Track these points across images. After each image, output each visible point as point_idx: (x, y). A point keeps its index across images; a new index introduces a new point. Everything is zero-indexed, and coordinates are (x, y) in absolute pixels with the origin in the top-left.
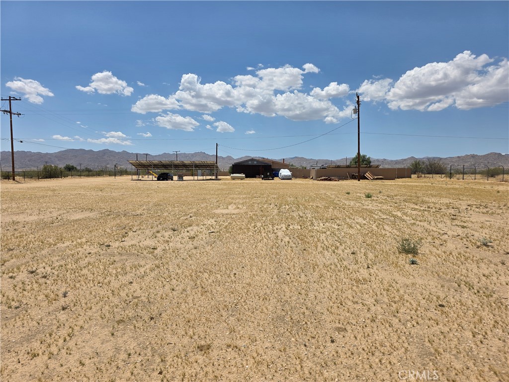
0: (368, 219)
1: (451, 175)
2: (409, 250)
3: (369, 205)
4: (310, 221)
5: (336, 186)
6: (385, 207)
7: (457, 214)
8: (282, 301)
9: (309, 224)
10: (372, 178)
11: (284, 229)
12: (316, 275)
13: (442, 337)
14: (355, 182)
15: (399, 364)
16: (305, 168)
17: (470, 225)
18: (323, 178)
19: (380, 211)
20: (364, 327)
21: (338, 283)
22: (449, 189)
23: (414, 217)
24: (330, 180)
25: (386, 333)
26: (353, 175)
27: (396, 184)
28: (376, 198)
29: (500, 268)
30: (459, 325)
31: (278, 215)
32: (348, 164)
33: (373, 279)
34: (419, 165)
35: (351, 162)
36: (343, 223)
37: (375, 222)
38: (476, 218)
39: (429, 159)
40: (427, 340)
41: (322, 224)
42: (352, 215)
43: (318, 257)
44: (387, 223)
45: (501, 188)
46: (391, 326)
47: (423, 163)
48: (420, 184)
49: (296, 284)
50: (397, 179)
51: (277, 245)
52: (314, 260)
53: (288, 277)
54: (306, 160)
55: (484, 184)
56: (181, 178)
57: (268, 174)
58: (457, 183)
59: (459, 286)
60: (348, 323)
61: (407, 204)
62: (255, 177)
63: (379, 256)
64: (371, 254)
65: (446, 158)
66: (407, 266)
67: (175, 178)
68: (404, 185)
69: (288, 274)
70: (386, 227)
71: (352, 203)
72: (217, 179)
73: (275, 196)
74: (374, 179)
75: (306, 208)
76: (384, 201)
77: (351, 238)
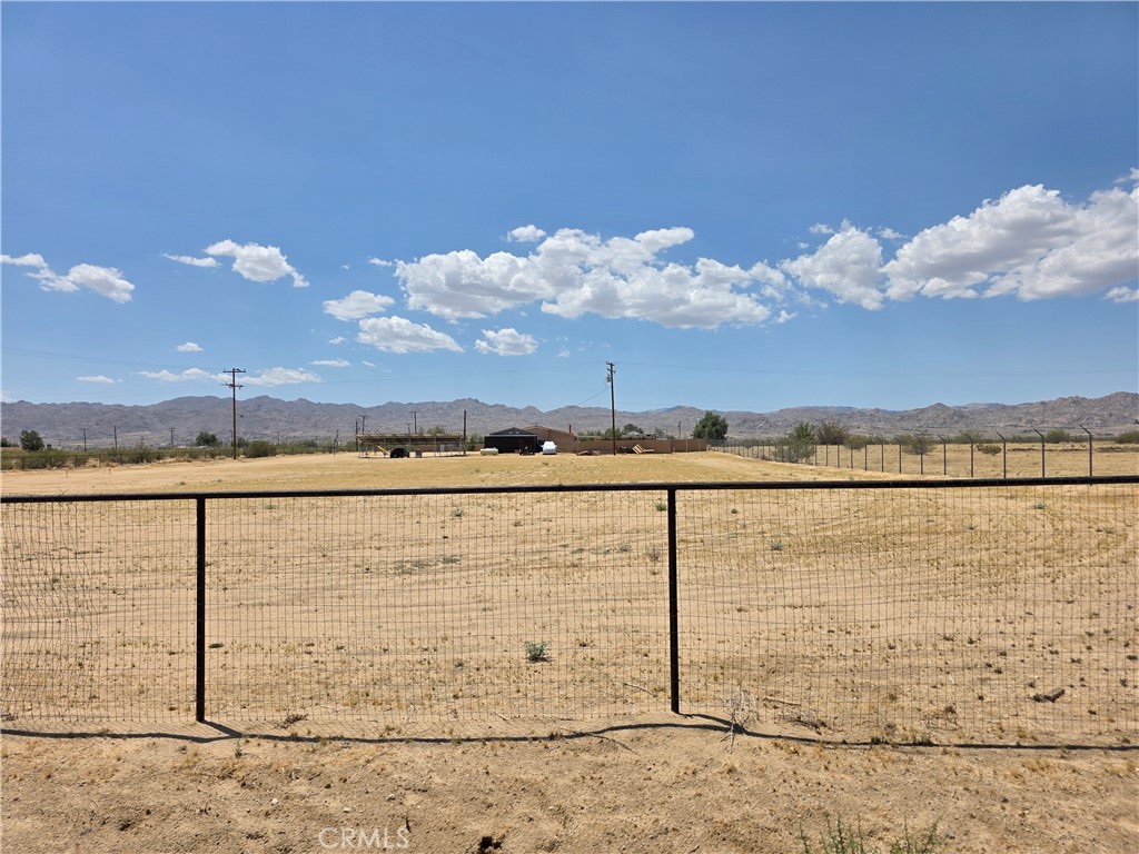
10: (640, 452)
18: (584, 452)
56: (419, 454)
57: (526, 448)
62: (513, 452)
67: (413, 454)
72: (465, 455)
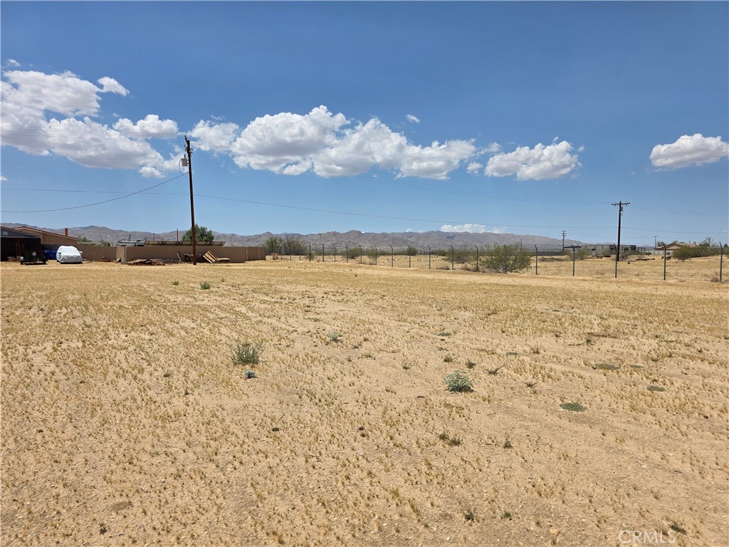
0: (199, 321)
1: (311, 257)
2: (247, 358)
3: (205, 299)
4: (103, 331)
5: (158, 273)
6: (226, 301)
7: (312, 305)
8: (17, 484)
9: (100, 336)
10: (214, 261)
11: (50, 350)
12: (96, 421)
13: (269, 474)
14: (189, 267)
15: (206, 533)
16: (109, 245)
17: (323, 317)
18: (138, 261)
19: (219, 307)
20: (162, 490)
21: (132, 428)
22: (306, 274)
23: (261, 313)
24: (150, 264)
25: (194, 491)
26: (186, 256)
27: (246, 268)
28: (217, 289)
29: (345, 366)
30: (292, 451)
31: (42, 326)
32: (180, 240)
33: (190, 410)
34: (276, 243)
35: (184, 238)
36: (160, 330)
37: (208, 323)
38: (332, 307)
39: (287, 236)
40: (249, 485)
41: (123, 336)
42: (176, 315)
43: (106, 391)
44: (225, 323)
45: (359, 271)
46: (203, 477)
47: (281, 240)
48: (275, 268)
49: (53, 447)
50: (249, 262)
51: (28, 381)
52: (96, 397)
53: (39, 437)
54: (112, 232)
55: (344, 266)
57: (34, 254)
58: (317, 266)
59: (300, 398)
60: (137, 491)
61: (255, 295)
63: (205, 374)
64: (195, 372)
65: (307, 236)
66: (242, 381)
68: (255, 270)
69: (41, 431)
70: (223, 330)
71: (180, 298)
73: (44, 293)
74: (216, 262)
75: (100, 310)
76: (226, 293)
77: (167, 352)
